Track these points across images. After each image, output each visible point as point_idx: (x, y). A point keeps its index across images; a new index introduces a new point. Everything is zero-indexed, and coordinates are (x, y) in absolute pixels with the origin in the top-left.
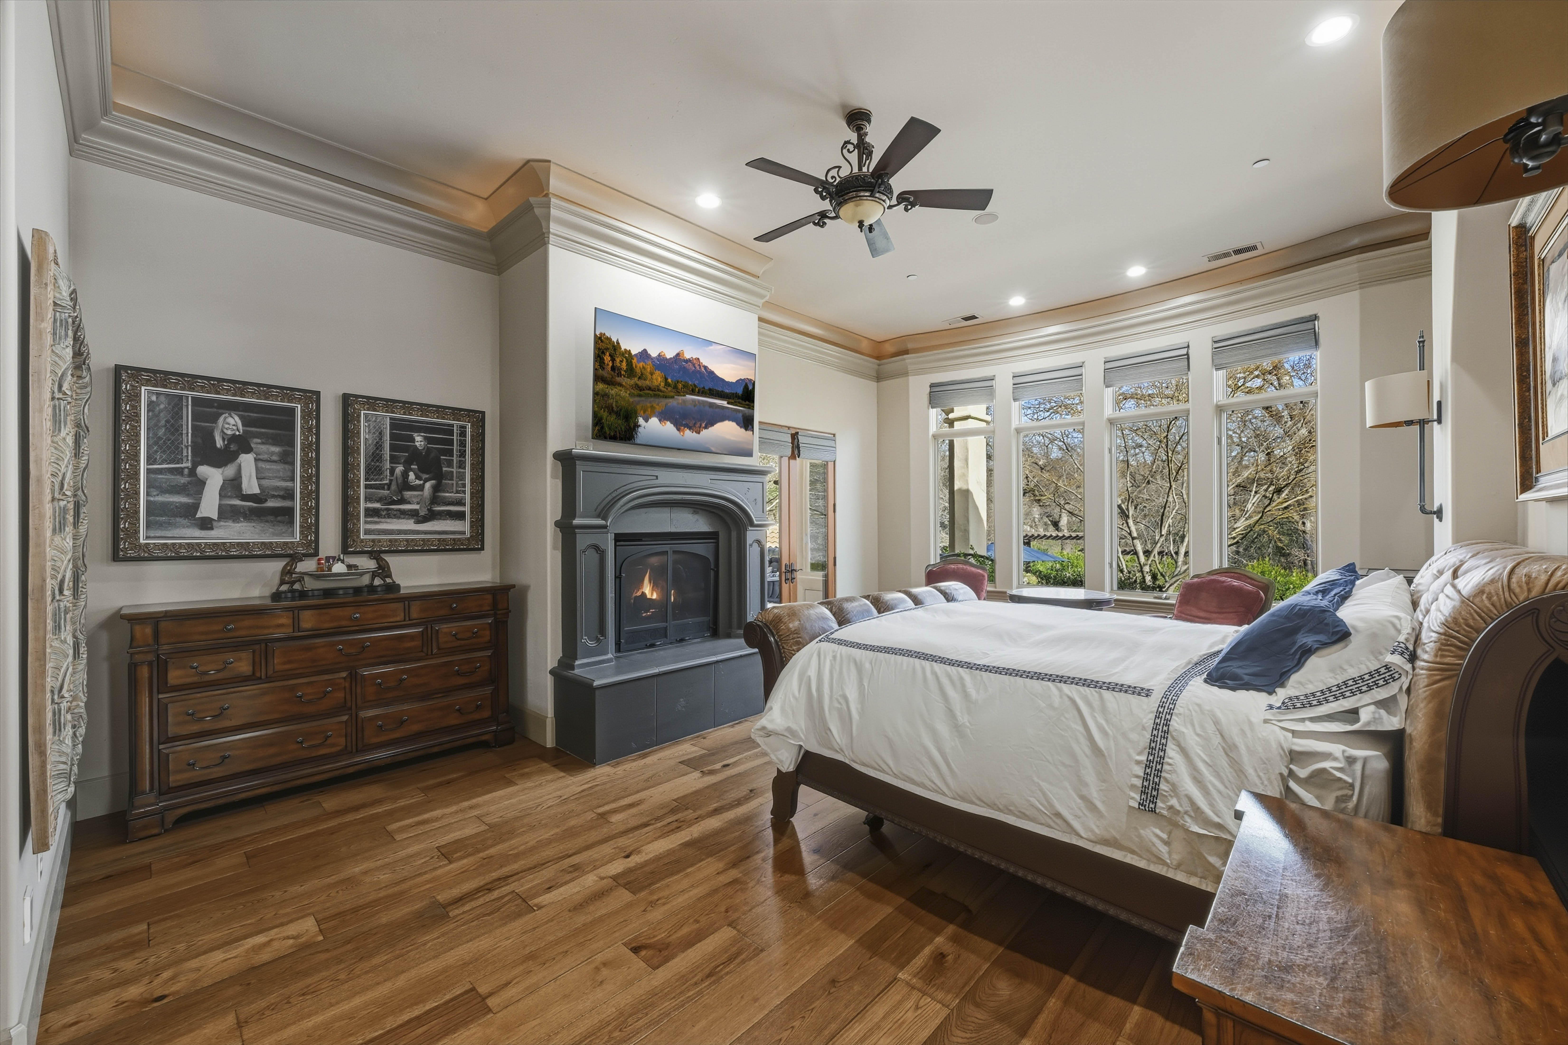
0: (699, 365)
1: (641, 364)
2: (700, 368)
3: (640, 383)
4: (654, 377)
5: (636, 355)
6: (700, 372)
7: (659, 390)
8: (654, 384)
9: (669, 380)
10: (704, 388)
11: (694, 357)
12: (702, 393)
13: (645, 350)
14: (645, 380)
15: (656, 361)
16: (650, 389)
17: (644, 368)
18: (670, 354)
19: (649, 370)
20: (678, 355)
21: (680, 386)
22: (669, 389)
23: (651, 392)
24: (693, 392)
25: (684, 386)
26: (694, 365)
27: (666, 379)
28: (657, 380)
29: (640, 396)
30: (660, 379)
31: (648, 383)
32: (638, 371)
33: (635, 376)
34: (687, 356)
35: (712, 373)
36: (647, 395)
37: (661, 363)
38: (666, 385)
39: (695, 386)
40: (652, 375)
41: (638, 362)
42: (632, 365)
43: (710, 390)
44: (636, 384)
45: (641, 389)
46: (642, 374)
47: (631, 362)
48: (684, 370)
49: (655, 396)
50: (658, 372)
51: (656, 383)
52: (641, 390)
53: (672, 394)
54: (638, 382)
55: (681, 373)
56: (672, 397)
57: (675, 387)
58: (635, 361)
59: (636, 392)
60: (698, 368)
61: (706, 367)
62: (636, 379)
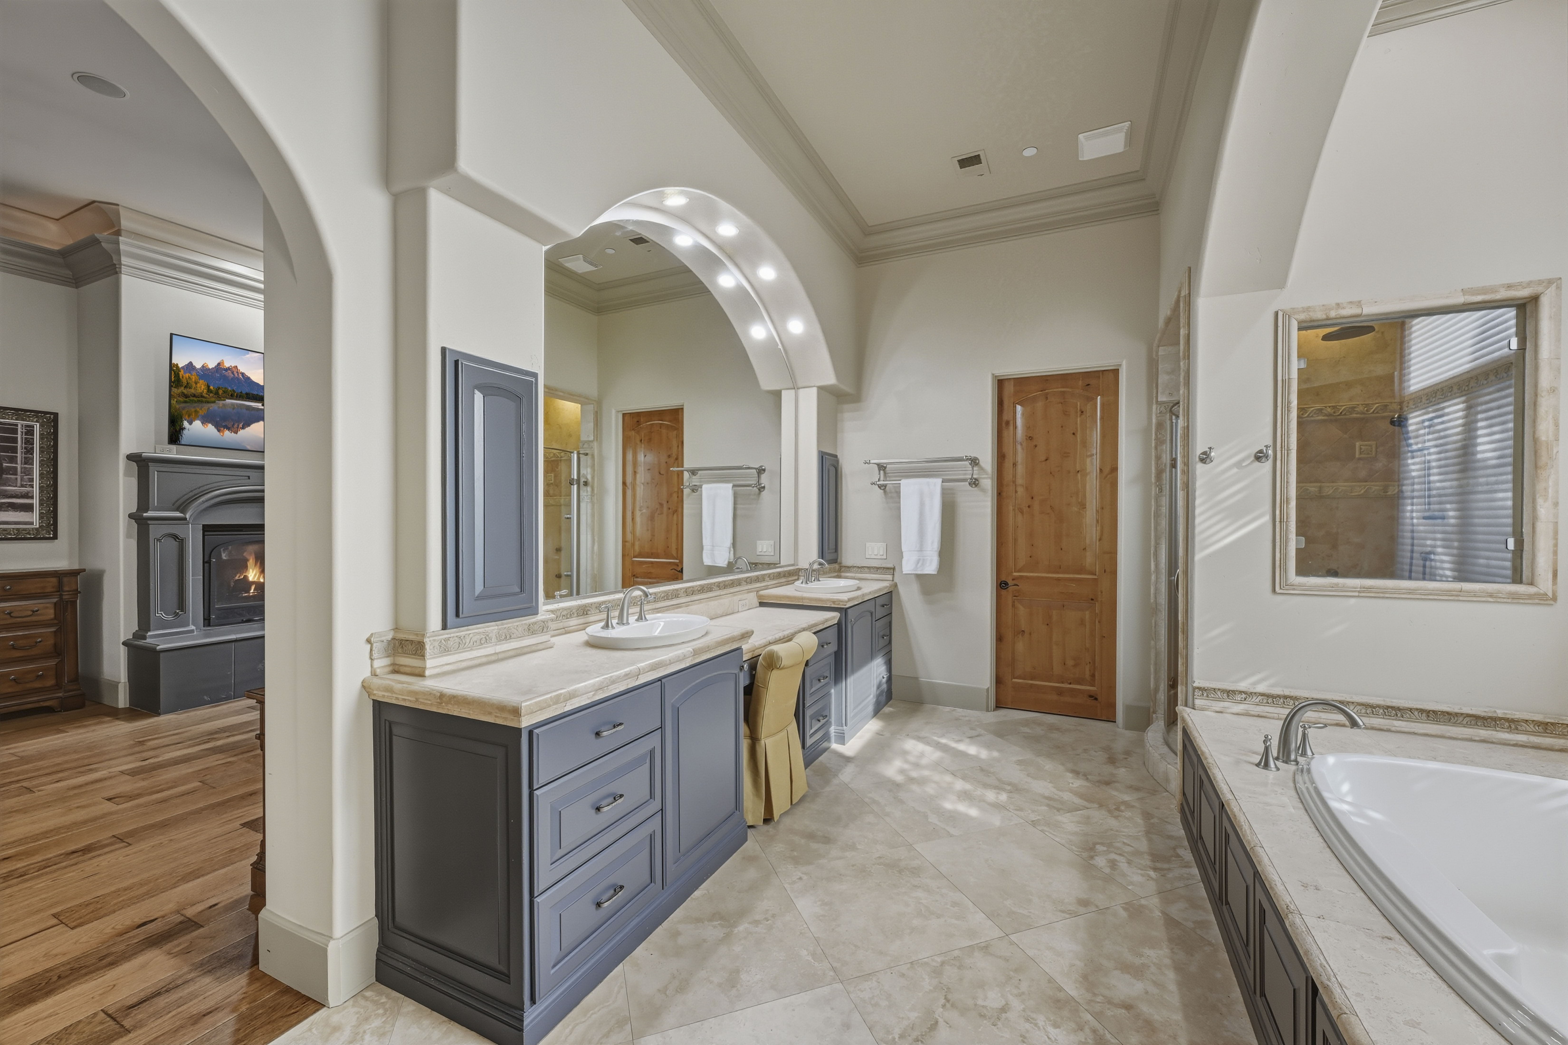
0: (237, 372)
1: (187, 375)
2: (238, 375)
3: (185, 391)
4: (198, 385)
5: (183, 368)
6: (238, 379)
7: (202, 396)
8: (197, 391)
9: (211, 387)
10: (241, 392)
11: (233, 366)
12: (240, 397)
13: (191, 363)
14: (190, 388)
15: (200, 371)
16: (194, 396)
17: (189, 378)
18: (212, 365)
19: (193, 380)
20: (219, 364)
21: (221, 392)
22: (211, 395)
23: (195, 399)
24: (232, 397)
25: (224, 392)
26: (233, 373)
27: (209, 387)
28: (201, 387)
29: (185, 402)
30: (203, 387)
31: (192, 391)
32: (184, 381)
33: (182, 386)
34: (227, 365)
35: (249, 378)
36: (192, 401)
37: (205, 372)
38: (208, 391)
39: (233, 390)
40: (196, 384)
41: (185, 373)
42: (179, 376)
43: (247, 394)
44: (183, 393)
45: (186, 396)
46: (188, 383)
47: (178, 374)
48: (225, 378)
49: (199, 401)
50: (201, 381)
51: (200, 391)
52: (186, 398)
53: (213, 399)
54: (184, 391)
55: (222, 380)
56: (214, 402)
57: (217, 393)
58: (181, 373)
59: (181, 399)
60: (236, 375)
61: (243, 374)
62: (182, 388)
